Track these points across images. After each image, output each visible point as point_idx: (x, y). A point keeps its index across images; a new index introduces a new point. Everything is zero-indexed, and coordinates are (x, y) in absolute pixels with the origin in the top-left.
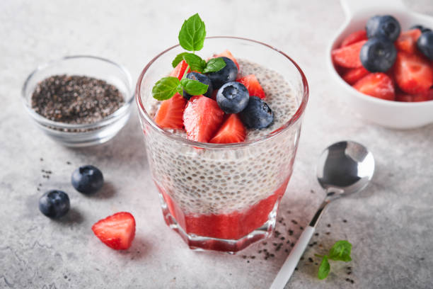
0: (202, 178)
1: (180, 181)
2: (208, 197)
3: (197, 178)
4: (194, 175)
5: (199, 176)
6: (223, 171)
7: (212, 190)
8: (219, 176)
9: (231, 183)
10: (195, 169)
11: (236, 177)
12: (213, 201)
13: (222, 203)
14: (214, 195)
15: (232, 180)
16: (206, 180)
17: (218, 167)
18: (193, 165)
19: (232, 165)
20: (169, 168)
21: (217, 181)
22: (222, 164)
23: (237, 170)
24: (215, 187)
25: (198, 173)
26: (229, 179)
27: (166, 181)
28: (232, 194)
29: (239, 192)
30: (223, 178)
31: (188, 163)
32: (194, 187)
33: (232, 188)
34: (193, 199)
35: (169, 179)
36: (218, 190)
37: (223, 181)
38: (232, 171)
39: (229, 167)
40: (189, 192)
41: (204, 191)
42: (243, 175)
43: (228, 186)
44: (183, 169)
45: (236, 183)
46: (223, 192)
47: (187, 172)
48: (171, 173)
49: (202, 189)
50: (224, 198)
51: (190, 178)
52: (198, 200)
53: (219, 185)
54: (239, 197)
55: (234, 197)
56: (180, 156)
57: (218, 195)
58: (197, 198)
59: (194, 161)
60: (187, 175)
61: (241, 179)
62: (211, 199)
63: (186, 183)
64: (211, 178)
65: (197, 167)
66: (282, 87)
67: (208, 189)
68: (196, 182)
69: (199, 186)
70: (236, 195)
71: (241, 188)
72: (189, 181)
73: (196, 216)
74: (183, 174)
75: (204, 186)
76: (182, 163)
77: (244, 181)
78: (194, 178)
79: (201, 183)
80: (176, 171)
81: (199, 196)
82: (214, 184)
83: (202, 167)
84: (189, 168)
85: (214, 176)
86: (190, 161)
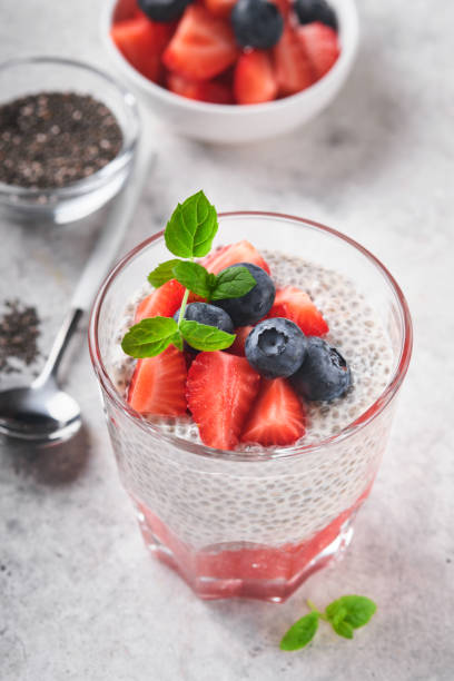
0: (231, 503)
1: (185, 505)
2: (239, 529)
3: (221, 503)
4: (215, 499)
5: (224, 500)
6: (270, 491)
7: (247, 519)
8: (263, 500)
9: (283, 507)
11: (295, 497)
13: (265, 535)
14: (251, 526)
15: (287, 502)
16: (239, 505)
17: (263, 486)
18: (216, 485)
19: (289, 482)
20: (163, 485)
21: (258, 506)
22: (270, 482)
23: (297, 486)
24: (254, 515)
25: (223, 496)
26: (281, 501)
27: (158, 501)
28: (285, 521)
29: (297, 517)
30: (271, 500)
31: (205, 482)
32: (214, 516)
33: (285, 513)
34: (209, 531)
35: (163, 500)
36: (259, 519)
37: (270, 505)
38: (288, 489)
39: (283, 485)
40: (202, 522)
41: (231, 522)
42: (307, 492)
43: (278, 512)
44: (193, 490)
45: (293, 505)
46: (269, 520)
47: (201, 495)
48: (169, 493)
49: (227, 518)
50: (270, 528)
51: (205, 503)
53: (263, 511)
54: (296, 524)
55: (288, 525)
57: (257, 526)
58: (218, 530)
59: (217, 480)
60: (201, 499)
61: (303, 498)
63: (196, 509)
64: (247, 503)
65: (222, 488)
66: (355, 304)
67: (240, 518)
68: (218, 508)
69: (223, 514)
70: (292, 522)
71: (303, 511)
72: (203, 507)
74: (194, 497)
75: (231, 514)
76: (192, 481)
77: (308, 500)
78: (214, 504)
79: (228, 511)
80: (179, 491)
81: (222, 528)
82: (252, 510)
83: (229, 488)
84: (206, 490)
85: (253, 500)
86: (209, 480)
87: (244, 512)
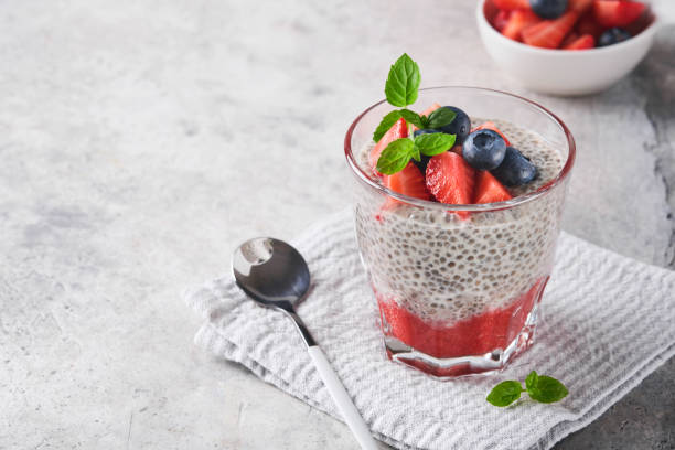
0: (470, 258)
1: (435, 272)
2: (475, 287)
3: (464, 261)
4: (459, 257)
5: (466, 256)
6: (499, 241)
7: (481, 274)
8: (493, 251)
9: (505, 260)
10: (461, 247)
11: (513, 249)
12: (479, 294)
13: (491, 294)
14: (483, 282)
15: (509, 254)
16: (476, 261)
17: (494, 236)
18: (461, 241)
19: (511, 231)
20: (420, 258)
21: (489, 259)
22: (500, 231)
23: (516, 237)
24: (485, 270)
25: (466, 252)
26: (505, 253)
27: (413, 279)
28: (506, 277)
29: (513, 273)
30: (499, 253)
31: (453, 239)
32: (456, 277)
33: (506, 267)
34: (452, 296)
35: (417, 275)
36: (488, 274)
37: (497, 258)
38: (510, 240)
39: (507, 235)
40: (447, 287)
41: (470, 280)
42: (521, 245)
43: (502, 265)
44: (443, 251)
45: (512, 258)
46: (495, 274)
47: (449, 255)
48: (424, 264)
49: (467, 276)
50: (495, 285)
51: (452, 264)
52: (459, 297)
53: (491, 265)
54: (512, 281)
55: (507, 280)
56: (442, 232)
57: (488, 282)
58: (458, 292)
59: (463, 235)
60: (449, 260)
61: (519, 251)
62: (477, 289)
63: (444, 274)
64: (481, 257)
65: (465, 243)
66: (520, 134)
67: (476, 275)
68: (461, 267)
69: (464, 274)
70: (510, 278)
71: (517, 266)
72: (450, 269)
73: (449, 325)
74: (443, 260)
75: (470, 271)
76: (443, 241)
77: (521, 254)
78: (458, 263)
79: (468, 268)
80: (433, 258)
81: (463, 289)
82: (485, 265)
83: (472, 241)
84: (454, 248)
85: (486, 253)
86: (457, 236)
87: (480, 266)
